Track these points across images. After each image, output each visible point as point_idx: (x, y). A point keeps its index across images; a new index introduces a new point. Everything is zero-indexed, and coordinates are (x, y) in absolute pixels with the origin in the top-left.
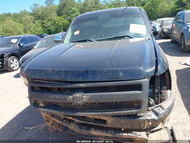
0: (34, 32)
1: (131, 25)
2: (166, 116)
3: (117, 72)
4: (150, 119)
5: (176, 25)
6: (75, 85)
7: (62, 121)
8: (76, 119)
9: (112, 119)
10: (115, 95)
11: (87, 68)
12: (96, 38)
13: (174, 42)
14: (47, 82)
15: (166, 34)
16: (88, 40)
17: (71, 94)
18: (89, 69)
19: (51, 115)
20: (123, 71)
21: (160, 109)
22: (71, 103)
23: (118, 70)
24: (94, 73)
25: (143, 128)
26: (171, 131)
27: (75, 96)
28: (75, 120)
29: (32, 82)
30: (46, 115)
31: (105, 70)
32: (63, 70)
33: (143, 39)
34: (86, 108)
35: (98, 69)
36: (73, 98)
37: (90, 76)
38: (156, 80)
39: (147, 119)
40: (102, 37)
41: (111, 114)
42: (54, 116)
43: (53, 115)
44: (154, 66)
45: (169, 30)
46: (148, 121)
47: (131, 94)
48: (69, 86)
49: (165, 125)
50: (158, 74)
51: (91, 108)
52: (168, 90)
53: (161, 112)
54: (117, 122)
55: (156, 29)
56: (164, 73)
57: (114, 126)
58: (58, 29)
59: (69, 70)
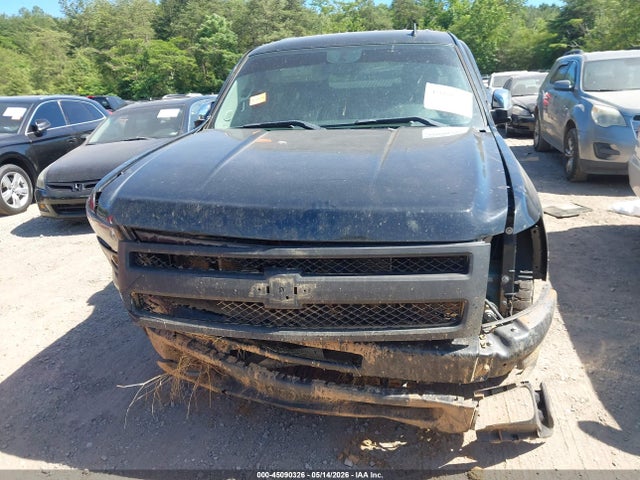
0: (72, 85)
1: (430, 88)
2: (530, 349)
3: (402, 218)
4: (487, 354)
5: (551, 94)
6: (276, 253)
7: (224, 359)
8: (272, 352)
9: (379, 352)
10: (394, 283)
11: (314, 205)
12: (320, 118)
13: (544, 148)
14: (185, 240)
15: (518, 121)
16: (295, 124)
17: (261, 277)
18: (318, 208)
19: (186, 343)
20: (418, 218)
21: (515, 327)
22: (261, 304)
23: (404, 214)
24: (334, 217)
25: (465, 382)
26: (537, 394)
27: (275, 284)
28: (267, 354)
29: (129, 238)
30: (170, 343)
31: (367, 212)
32: (241, 205)
33: (463, 130)
34: (303, 319)
35: (346, 209)
36: (268, 288)
37: (321, 228)
38: (506, 248)
39: (478, 355)
40: (341, 117)
41: (378, 337)
42: (197, 345)
43: (193, 343)
44: (503, 207)
45: (528, 110)
46: (483, 359)
47: (440, 282)
48: (257, 253)
49: (525, 376)
50: (515, 230)
51: (320, 319)
52: (535, 280)
53: (518, 336)
54: (394, 361)
55: (501, 105)
56: (528, 230)
57: (383, 374)
58: (155, 82)
59: (257, 205)
